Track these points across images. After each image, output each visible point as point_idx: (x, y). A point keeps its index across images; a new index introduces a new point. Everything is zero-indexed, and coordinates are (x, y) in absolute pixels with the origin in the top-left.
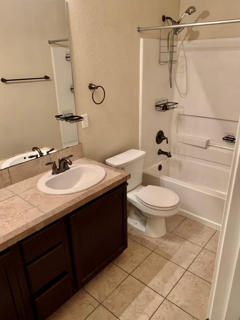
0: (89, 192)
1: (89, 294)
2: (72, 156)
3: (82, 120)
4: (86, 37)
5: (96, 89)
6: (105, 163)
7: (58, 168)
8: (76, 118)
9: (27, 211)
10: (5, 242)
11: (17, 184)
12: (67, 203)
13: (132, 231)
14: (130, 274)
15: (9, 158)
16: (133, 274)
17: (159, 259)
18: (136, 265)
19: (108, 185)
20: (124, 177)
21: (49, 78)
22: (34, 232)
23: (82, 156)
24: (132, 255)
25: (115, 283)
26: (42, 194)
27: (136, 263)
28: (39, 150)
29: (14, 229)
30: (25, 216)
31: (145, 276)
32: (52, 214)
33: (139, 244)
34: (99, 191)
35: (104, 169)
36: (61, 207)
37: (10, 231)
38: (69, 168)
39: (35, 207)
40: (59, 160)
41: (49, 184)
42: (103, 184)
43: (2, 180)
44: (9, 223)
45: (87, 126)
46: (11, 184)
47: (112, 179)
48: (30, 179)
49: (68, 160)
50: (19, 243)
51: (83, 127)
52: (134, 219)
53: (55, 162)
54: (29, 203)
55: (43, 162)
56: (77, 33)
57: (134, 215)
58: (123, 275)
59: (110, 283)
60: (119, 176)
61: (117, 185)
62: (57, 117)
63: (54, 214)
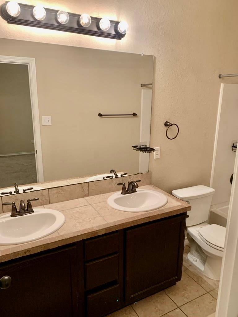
0: (148, 214)
1: (136, 312)
2: (140, 181)
3: (153, 152)
4: (168, 83)
5: (170, 126)
6: (171, 193)
7: (127, 189)
8: (149, 149)
9: (95, 218)
10: (73, 237)
11: (93, 196)
12: (127, 218)
13: (190, 267)
14: (179, 307)
15: (92, 176)
16: (182, 308)
17: (213, 302)
18: (187, 301)
19: (166, 212)
20: (183, 207)
21: (136, 115)
22: (96, 235)
23: (150, 183)
24: (185, 290)
25: (162, 310)
26: (109, 207)
27: (187, 298)
28: (115, 173)
29: (82, 229)
30: (92, 221)
31: (195, 314)
32: (113, 224)
33: (195, 281)
34: (156, 215)
35: (167, 197)
36: (121, 220)
37: (79, 230)
38: (136, 191)
39: (101, 216)
40: (129, 183)
41: (117, 201)
42: (162, 210)
43: (83, 192)
44: (79, 224)
45: (159, 157)
46: (89, 196)
47: (172, 207)
48: (104, 194)
49: (135, 184)
50: (83, 241)
51: (154, 158)
52: (195, 256)
53: (125, 184)
54: (97, 212)
55: (116, 182)
56: (160, 80)
57: (195, 251)
58: (172, 306)
59: (157, 309)
60: (180, 206)
61: (175, 214)
62: (134, 147)
63: (114, 225)
